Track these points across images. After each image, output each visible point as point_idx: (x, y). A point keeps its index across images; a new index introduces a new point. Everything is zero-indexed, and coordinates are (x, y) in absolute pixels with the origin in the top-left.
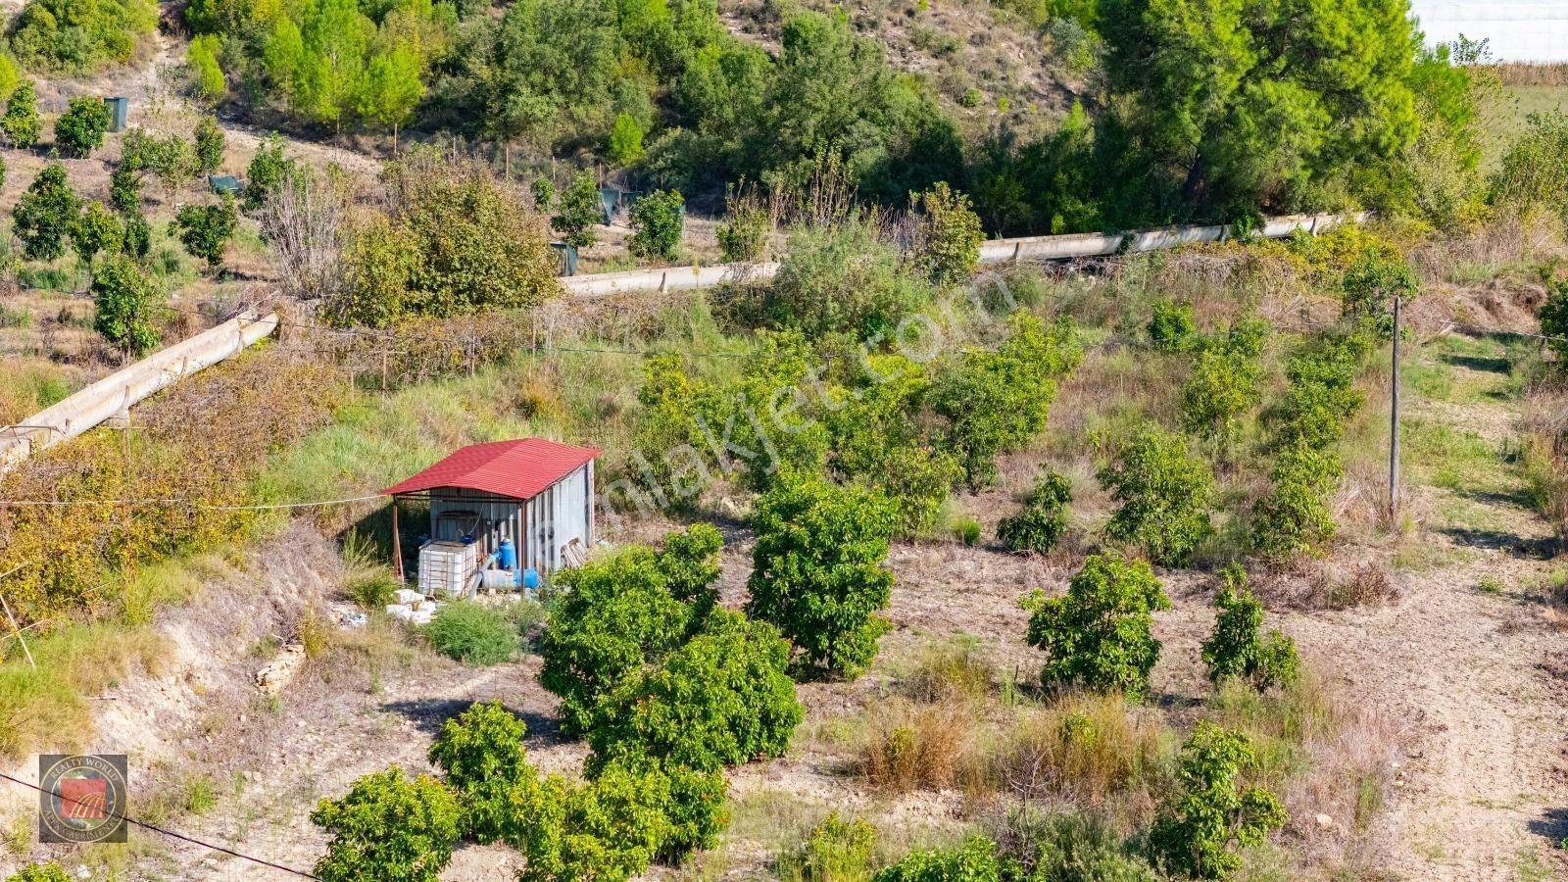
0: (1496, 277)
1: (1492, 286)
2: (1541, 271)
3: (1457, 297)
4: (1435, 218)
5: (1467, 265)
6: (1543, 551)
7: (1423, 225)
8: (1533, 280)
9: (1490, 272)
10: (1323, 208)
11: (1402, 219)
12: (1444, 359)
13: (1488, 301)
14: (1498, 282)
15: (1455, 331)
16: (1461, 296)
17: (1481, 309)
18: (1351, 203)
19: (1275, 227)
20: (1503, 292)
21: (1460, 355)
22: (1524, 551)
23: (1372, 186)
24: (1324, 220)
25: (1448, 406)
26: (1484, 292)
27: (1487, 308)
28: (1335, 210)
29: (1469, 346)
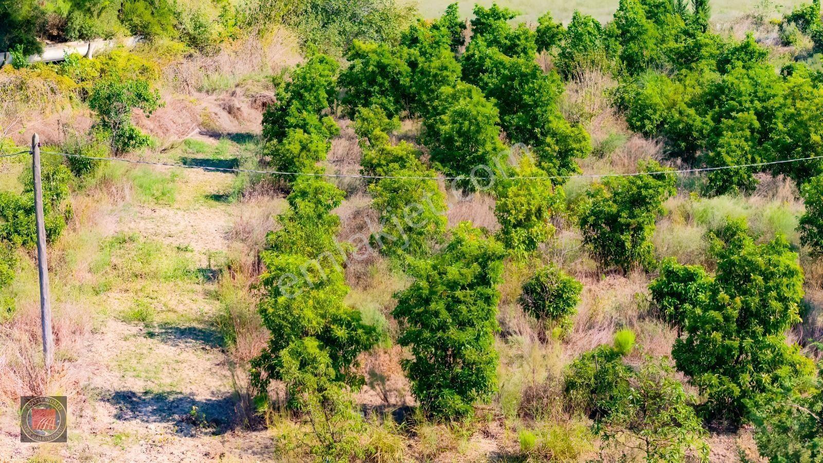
0: (237, 86)
1: (233, 94)
2: (274, 80)
3: (204, 105)
4: (193, 41)
5: (215, 77)
6: (217, 422)
7: (180, 46)
8: (267, 88)
9: (232, 83)
10: (97, 35)
11: (163, 41)
12: (185, 162)
13: (230, 107)
14: (238, 90)
15: (201, 133)
16: (208, 105)
17: (224, 115)
18: (122, 31)
19: (52, 52)
20: (243, 98)
21: (200, 156)
22: (194, 422)
23: (139, 16)
24: (98, 45)
25: (171, 213)
26: (227, 99)
27: (230, 113)
28: (108, 36)
29: (210, 148)
